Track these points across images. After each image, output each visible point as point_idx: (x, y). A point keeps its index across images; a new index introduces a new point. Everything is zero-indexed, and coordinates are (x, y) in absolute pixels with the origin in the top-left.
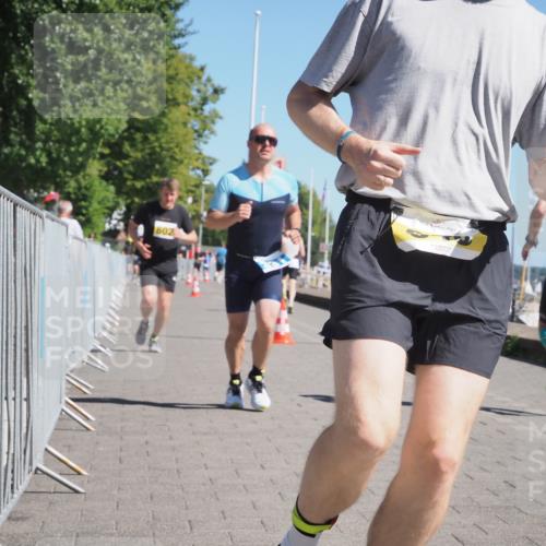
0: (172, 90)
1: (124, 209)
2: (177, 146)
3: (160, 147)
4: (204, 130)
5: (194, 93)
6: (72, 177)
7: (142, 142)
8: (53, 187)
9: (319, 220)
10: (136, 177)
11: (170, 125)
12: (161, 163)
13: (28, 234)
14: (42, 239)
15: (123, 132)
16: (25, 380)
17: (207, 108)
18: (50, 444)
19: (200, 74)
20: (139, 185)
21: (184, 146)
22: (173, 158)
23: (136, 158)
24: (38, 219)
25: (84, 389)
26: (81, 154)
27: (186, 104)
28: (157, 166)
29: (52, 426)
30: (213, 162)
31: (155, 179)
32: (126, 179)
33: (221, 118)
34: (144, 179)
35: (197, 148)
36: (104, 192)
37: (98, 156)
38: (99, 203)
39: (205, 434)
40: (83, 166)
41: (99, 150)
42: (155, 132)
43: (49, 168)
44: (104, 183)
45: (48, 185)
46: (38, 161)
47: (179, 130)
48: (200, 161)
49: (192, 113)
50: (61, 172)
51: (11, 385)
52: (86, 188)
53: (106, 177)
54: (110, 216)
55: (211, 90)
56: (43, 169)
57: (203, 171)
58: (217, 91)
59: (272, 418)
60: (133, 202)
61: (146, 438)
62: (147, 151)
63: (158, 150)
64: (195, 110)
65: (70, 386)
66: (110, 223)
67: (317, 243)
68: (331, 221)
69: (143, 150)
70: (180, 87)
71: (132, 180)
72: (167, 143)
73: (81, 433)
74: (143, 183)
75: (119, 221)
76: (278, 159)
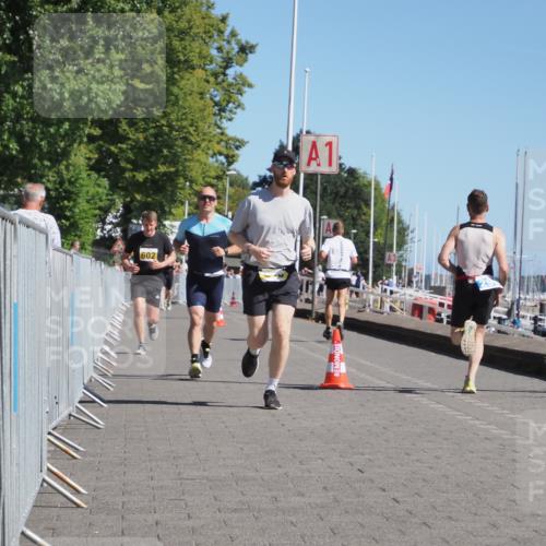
0: (185, 48)
1: (121, 209)
2: (191, 125)
3: (170, 126)
4: (229, 102)
5: (214, 52)
6: (50, 168)
9: (384, 222)
10: (136, 167)
11: (181, 95)
12: (170, 147)
14: (14, 253)
17: (230, 72)
18: (27, 525)
19: (222, 27)
20: (141, 177)
21: (200, 124)
22: (185, 139)
23: (137, 141)
24: (9, 225)
25: (75, 454)
26: (63, 138)
27: (203, 69)
28: (165, 152)
29: (30, 501)
30: (240, 144)
31: (162, 169)
32: (124, 170)
33: (250, 86)
34: (147, 169)
35: (219, 127)
36: (94, 187)
37: (85, 139)
38: (88, 201)
39: (235, 510)
40: (66, 154)
41: (87, 131)
43: (21, 156)
44: (94, 175)
45: (19, 180)
46: (5, 147)
47: (194, 102)
48: (223, 143)
49: (212, 79)
50: (36, 161)
52: (71, 183)
53: (97, 167)
54: (104, 223)
55: (236, 48)
56: (12, 158)
57: (227, 157)
58: (246, 49)
59: (325, 488)
60: (133, 200)
61: (157, 516)
62: (152, 131)
63: (166, 129)
64: (216, 75)
65: (52, 448)
66: (103, 229)
67: (381, 250)
68: (400, 222)
69: (145, 130)
70: (195, 45)
71: (132, 170)
72: (177, 120)
73: (69, 511)
74: (146, 174)
75: (116, 225)
76: (328, 139)
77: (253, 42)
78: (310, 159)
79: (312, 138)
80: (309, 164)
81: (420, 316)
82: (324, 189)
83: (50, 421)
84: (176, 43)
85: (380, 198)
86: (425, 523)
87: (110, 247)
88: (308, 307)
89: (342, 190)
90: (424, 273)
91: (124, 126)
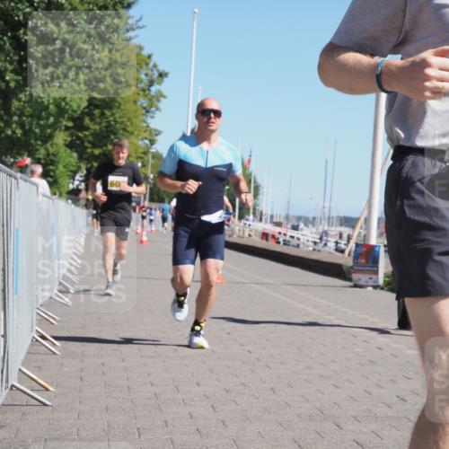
1: (85, 172)
2: (129, 120)
3: (115, 121)
4: (151, 107)
5: (143, 77)
6: (41, 146)
7: (100, 117)
8: (26, 154)
10: (94, 146)
11: (123, 103)
12: (115, 134)
13: (5, 192)
14: (17, 196)
15: (84, 109)
16: (2, 313)
17: (154, 89)
18: (23, 365)
19: (148, 61)
20: (97, 152)
21: (134, 120)
22: (124, 129)
23: (95, 130)
24: (13, 180)
25: (53, 321)
26: (50, 127)
28: (112, 137)
29: (25, 350)
30: (158, 133)
32: (86, 148)
33: (165, 97)
34: (101, 147)
35: (144, 121)
36: (69, 158)
37: (63, 128)
38: (64, 167)
39: (151, 357)
40: (51, 137)
41: (64, 123)
42: (110, 108)
43: (23, 138)
44: (69, 151)
45: (23, 151)
46: (14, 132)
47: (131, 107)
48: (148, 133)
49: (141, 93)
50: (32, 141)
52: (54, 155)
53: (70, 146)
54: (73, 178)
55: (156, 74)
56: (18, 138)
57: (150, 141)
58: (162, 75)
60: (92, 166)
61: (103, 360)
62: (104, 124)
63: (112, 123)
64: (144, 90)
65: (39, 317)
66: (73, 184)
68: (255, 182)
69: (100, 123)
71: (92, 148)
72: (120, 117)
73: (49, 356)
74: (100, 150)
75: (81, 182)
81: (267, 239)
83: (38, 301)
86: (267, 366)
90: (269, 213)
91: (87, 121)
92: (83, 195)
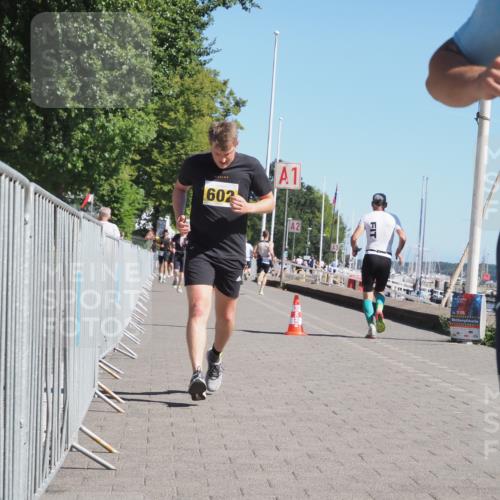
0: (198, 102)
1: (152, 210)
5: (218, 105)
6: (105, 181)
7: (169, 150)
8: (89, 190)
9: (331, 223)
10: (163, 181)
11: (195, 134)
13: (67, 233)
15: (153, 140)
16: (62, 365)
18: (84, 424)
19: (224, 88)
20: (166, 188)
23: (164, 164)
24: (76, 219)
25: (114, 374)
26: (114, 160)
27: (211, 116)
29: (86, 408)
32: (155, 184)
33: (242, 128)
34: (171, 183)
36: (134, 194)
37: (130, 161)
38: (130, 204)
39: (225, 417)
40: (116, 171)
41: (131, 156)
42: (182, 140)
43: (85, 172)
44: (135, 187)
45: (84, 187)
46: (74, 166)
50: (96, 176)
51: (50, 370)
52: (119, 192)
53: (136, 181)
54: (139, 216)
55: (233, 103)
56: (79, 173)
58: (239, 104)
59: (287, 404)
60: (161, 204)
61: (172, 420)
62: (174, 158)
65: (102, 371)
66: (139, 223)
67: (328, 243)
68: (341, 223)
69: (170, 157)
70: (205, 100)
71: (160, 184)
72: (192, 151)
73: (113, 414)
74: (170, 187)
75: (148, 221)
76: (294, 166)
77: (244, 99)
78: (282, 179)
79: (283, 165)
80: (280, 182)
81: (354, 288)
82: (290, 200)
83: (101, 352)
84: (192, 99)
85: (329, 207)
86: (354, 429)
87: (144, 236)
88: (277, 279)
89: (303, 201)
91: (155, 154)
92: (150, 235)
